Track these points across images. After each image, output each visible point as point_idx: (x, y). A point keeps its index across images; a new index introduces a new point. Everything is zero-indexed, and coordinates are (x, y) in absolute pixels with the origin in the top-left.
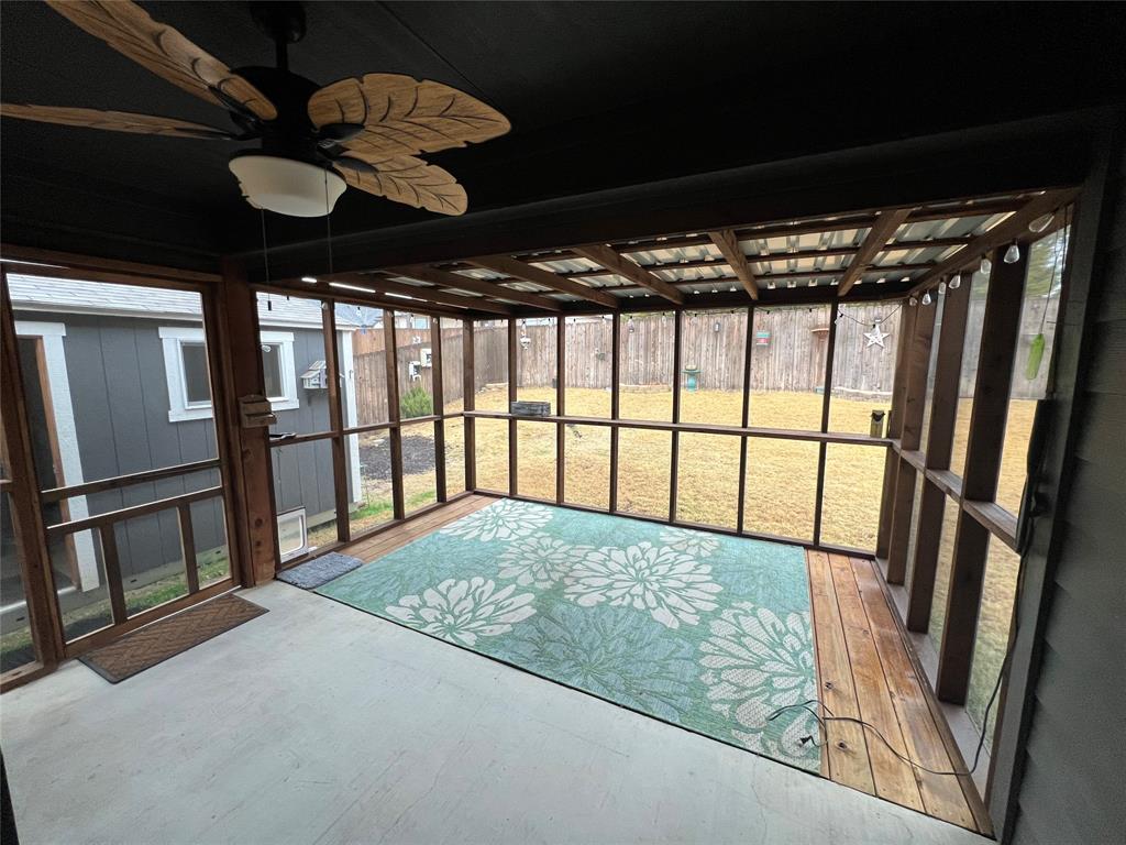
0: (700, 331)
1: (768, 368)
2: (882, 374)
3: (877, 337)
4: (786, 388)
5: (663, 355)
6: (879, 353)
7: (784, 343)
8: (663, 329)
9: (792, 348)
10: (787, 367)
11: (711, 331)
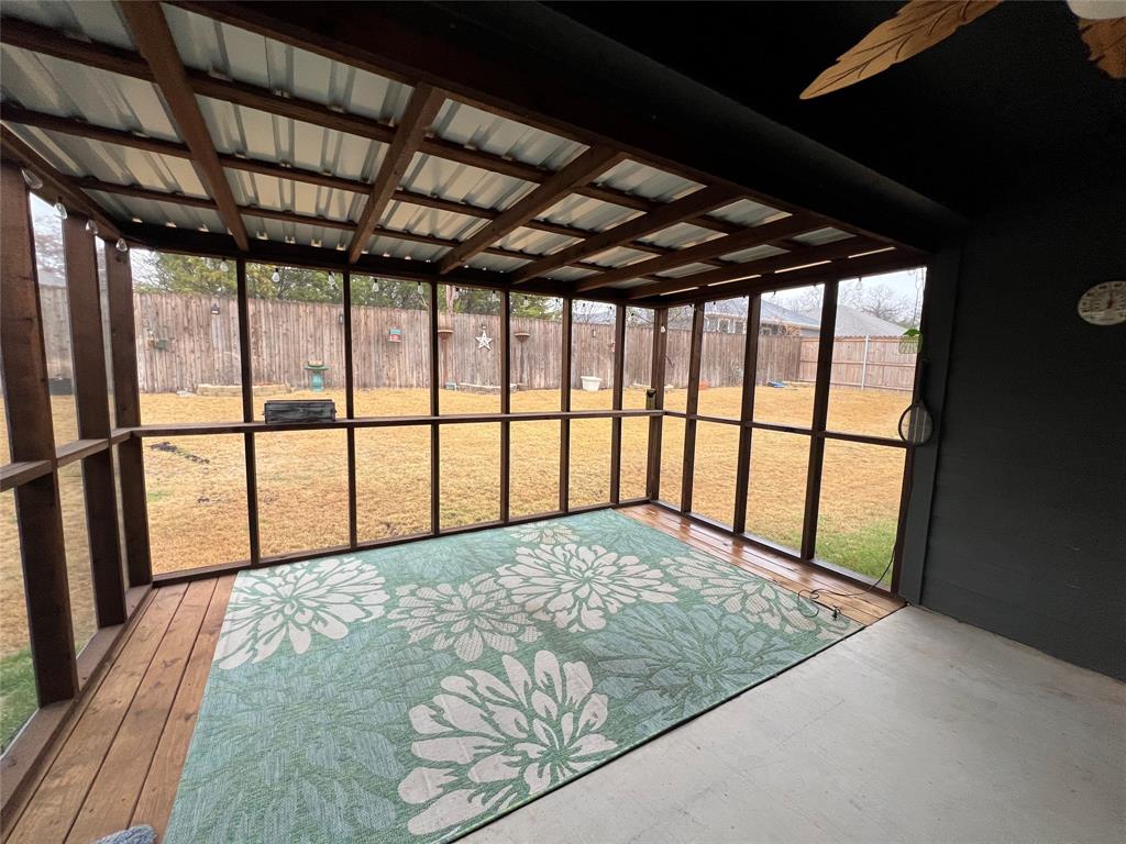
0: (320, 321)
1: (399, 365)
2: (490, 372)
3: (484, 340)
4: (418, 385)
5: (270, 347)
6: (486, 355)
7: (412, 341)
8: (267, 314)
9: (420, 346)
10: (417, 365)
11: (334, 322)
